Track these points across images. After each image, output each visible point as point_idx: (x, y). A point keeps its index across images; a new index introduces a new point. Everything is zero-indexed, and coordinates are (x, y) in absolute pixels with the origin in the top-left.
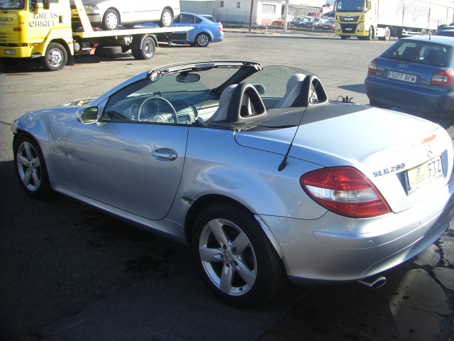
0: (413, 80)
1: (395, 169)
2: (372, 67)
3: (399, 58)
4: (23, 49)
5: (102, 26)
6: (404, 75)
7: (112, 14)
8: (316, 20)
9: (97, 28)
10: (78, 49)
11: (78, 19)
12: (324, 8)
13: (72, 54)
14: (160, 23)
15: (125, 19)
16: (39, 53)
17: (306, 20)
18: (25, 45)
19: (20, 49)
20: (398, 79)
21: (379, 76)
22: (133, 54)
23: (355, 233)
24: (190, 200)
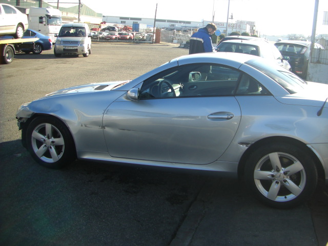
24: (246, 144)
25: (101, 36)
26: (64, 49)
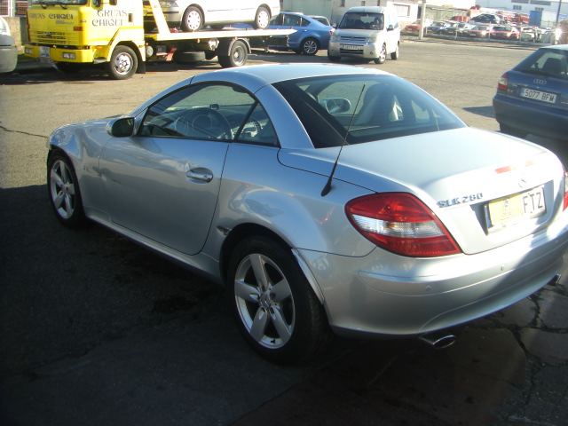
0: (552, 99)
1: (468, 199)
2: (502, 83)
3: (537, 72)
4: (84, 52)
5: (183, 26)
6: (541, 93)
7: (194, 12)
8: (460, 26)
9: (175, 29)
10: (151, 53)
11: (152, 18)
12: (472, 11)
13: (144, 59)
14: (254, 25)
15: (210, 18)
16: (103, 58)
17: (448, 26)
18: (87, 47)
19: (80, 53)
20: (534, 98)
21: (511, 94)
22: (220, 61)
23: (410, 276)
24: (225, 230)
25: (461, 30)
26: (341, 49)
